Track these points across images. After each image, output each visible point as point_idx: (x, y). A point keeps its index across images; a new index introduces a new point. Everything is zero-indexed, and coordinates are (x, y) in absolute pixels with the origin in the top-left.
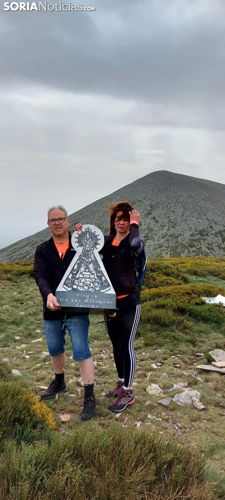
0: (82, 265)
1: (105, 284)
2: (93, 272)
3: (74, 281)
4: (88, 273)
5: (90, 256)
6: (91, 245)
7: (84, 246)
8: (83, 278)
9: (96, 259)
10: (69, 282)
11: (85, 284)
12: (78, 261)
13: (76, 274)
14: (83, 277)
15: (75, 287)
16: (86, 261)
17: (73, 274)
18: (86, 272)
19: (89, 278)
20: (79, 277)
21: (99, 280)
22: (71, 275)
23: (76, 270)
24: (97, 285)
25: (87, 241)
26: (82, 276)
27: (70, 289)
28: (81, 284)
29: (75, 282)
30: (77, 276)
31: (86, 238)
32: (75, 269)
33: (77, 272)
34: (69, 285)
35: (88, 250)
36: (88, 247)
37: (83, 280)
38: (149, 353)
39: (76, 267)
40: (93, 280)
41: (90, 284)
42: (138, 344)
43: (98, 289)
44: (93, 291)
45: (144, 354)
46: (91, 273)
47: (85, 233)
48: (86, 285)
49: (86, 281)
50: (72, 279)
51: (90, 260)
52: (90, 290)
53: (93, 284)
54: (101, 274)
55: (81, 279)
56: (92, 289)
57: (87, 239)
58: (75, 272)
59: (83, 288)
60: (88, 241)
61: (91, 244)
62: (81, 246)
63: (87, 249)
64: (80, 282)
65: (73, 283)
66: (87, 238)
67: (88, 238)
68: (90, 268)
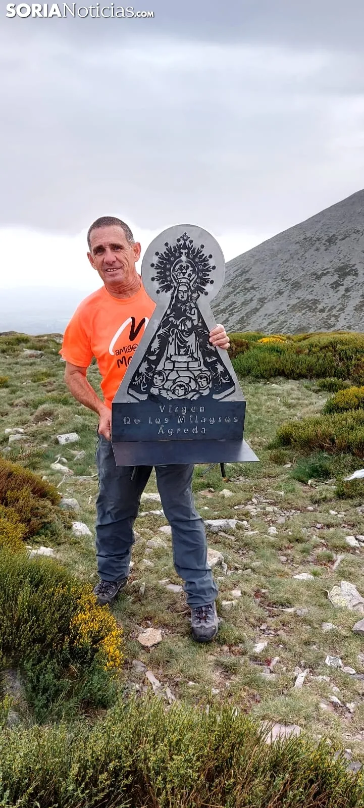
0: (170, 339)
1: (224, 381)
2: (195, 355)
3: (153, 377)
4: (185, 359)
5: (191, 314)
6: (191, 284)
7: (175, 288)
8: (172, 370)
9: (203, 322)
10: (141, 381)
11: (178, 383)
12: (162, 331)
13: (157, 362)
14: (174, 367)
15: (154, 391)
16: (180, 328)
17: (150, 362)
18: (179, 355)
19: (188, 369)
20: (163, 369)
21: (209, 373)
22: (145, 365)
23: (155, 351)
24: (205, 383)
25: (182, 276)
26: (169, 366)
27: (144, 397)
28: (168, 385)
29: (155, 381)
30: (160, 367)
31: (178, 266)
32: (152, 350)
33: (159, 356)
34: (142, 388)
35: (185, 298)
36: (185, 292)
37: (173, 375)
38: (345, 511)
39: (156, 345)
40: (196, 373)
41: (190, 382)
42: (324, 493)
43: (206, 393)
44: (195, 398)
45: (333, 512)
46: (192, 357)
47: (175, 250)
48: (181, 386)
49: (179, 377)
50: (148, 375)
51: (189, 324)
52: (189, 396)
53: (197, 382)
54: (215, 359)
55: (167, 372)
56: (194, 395)
57: (181, 268)
58: (153, 358)
59: (174, 393)
60: (184, 274)
61: (191, 281)
62: (167, 288)
63: (183, 297)
64: (167, 380)
65: (151, 384)
66: (181, 266)
67: (184, 265)
68: (189, 346)
